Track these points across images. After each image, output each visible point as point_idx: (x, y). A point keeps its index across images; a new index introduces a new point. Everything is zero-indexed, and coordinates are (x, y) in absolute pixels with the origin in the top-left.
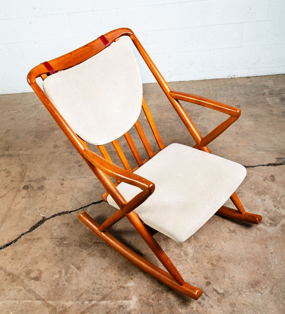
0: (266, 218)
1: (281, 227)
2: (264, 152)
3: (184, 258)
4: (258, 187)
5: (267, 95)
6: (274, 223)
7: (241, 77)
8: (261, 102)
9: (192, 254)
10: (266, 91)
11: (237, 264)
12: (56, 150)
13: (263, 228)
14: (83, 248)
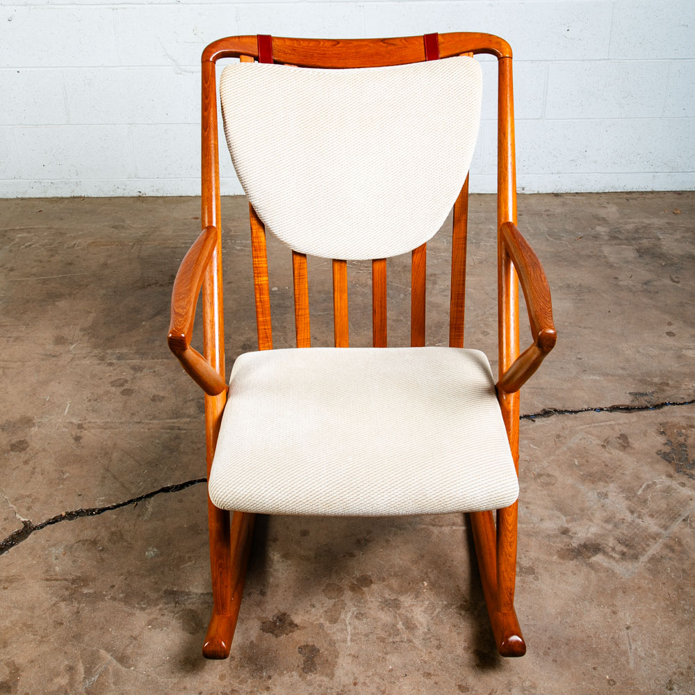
0: (610, 540)
1: (649, 561)
2: (602, 378)
3: (405, 637)
4: (587, 461)
5: (604, 240)
6: (632, 552)
7: (538, 194)
8: (590, 257)
9: (425, 625)
10: (601, 229)
11: (541, 653)
12: (59, 349)
13: (605, 564)
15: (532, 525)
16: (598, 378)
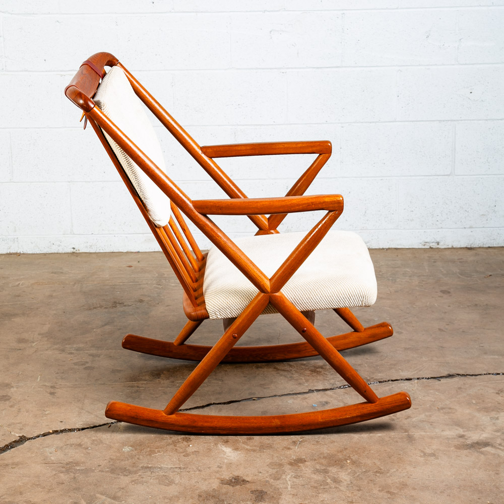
0: (498, 440)
2: (501, 357)
3: (333, 486)
4: (483, 401)
7: (453, 248)
8: (498, 287)
9: (348, 481)
11: (438, 492)
13: (492, 452)
14: (119, 475)
15: (435, 433)
16: (497, 357)
